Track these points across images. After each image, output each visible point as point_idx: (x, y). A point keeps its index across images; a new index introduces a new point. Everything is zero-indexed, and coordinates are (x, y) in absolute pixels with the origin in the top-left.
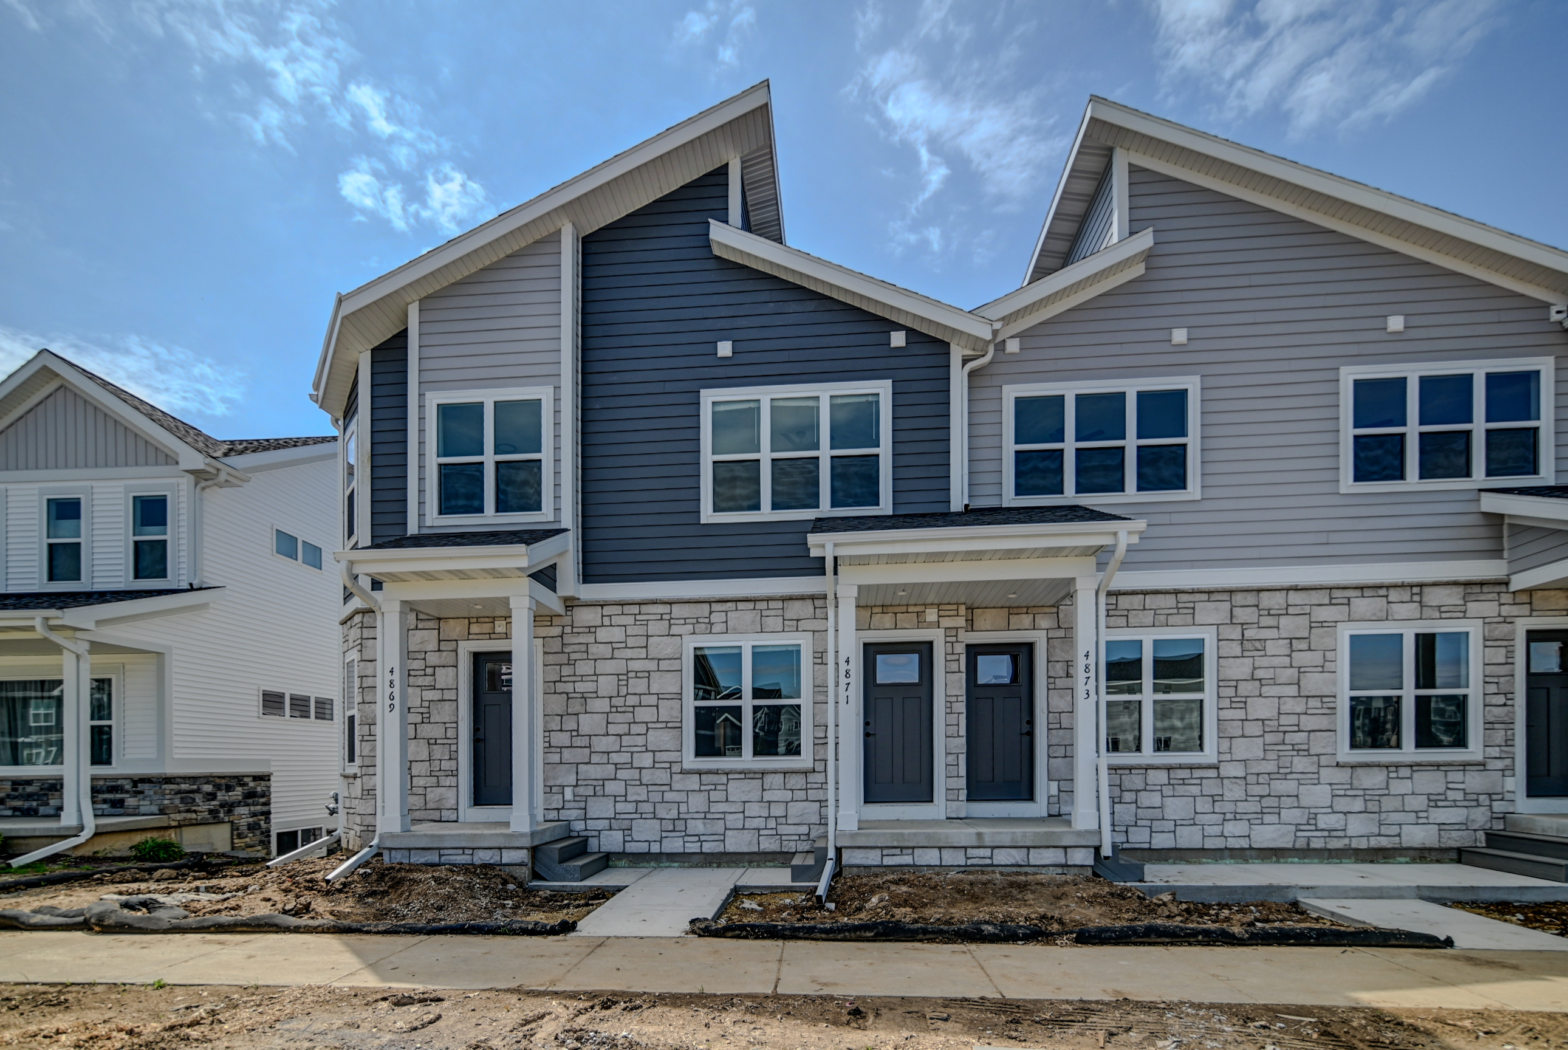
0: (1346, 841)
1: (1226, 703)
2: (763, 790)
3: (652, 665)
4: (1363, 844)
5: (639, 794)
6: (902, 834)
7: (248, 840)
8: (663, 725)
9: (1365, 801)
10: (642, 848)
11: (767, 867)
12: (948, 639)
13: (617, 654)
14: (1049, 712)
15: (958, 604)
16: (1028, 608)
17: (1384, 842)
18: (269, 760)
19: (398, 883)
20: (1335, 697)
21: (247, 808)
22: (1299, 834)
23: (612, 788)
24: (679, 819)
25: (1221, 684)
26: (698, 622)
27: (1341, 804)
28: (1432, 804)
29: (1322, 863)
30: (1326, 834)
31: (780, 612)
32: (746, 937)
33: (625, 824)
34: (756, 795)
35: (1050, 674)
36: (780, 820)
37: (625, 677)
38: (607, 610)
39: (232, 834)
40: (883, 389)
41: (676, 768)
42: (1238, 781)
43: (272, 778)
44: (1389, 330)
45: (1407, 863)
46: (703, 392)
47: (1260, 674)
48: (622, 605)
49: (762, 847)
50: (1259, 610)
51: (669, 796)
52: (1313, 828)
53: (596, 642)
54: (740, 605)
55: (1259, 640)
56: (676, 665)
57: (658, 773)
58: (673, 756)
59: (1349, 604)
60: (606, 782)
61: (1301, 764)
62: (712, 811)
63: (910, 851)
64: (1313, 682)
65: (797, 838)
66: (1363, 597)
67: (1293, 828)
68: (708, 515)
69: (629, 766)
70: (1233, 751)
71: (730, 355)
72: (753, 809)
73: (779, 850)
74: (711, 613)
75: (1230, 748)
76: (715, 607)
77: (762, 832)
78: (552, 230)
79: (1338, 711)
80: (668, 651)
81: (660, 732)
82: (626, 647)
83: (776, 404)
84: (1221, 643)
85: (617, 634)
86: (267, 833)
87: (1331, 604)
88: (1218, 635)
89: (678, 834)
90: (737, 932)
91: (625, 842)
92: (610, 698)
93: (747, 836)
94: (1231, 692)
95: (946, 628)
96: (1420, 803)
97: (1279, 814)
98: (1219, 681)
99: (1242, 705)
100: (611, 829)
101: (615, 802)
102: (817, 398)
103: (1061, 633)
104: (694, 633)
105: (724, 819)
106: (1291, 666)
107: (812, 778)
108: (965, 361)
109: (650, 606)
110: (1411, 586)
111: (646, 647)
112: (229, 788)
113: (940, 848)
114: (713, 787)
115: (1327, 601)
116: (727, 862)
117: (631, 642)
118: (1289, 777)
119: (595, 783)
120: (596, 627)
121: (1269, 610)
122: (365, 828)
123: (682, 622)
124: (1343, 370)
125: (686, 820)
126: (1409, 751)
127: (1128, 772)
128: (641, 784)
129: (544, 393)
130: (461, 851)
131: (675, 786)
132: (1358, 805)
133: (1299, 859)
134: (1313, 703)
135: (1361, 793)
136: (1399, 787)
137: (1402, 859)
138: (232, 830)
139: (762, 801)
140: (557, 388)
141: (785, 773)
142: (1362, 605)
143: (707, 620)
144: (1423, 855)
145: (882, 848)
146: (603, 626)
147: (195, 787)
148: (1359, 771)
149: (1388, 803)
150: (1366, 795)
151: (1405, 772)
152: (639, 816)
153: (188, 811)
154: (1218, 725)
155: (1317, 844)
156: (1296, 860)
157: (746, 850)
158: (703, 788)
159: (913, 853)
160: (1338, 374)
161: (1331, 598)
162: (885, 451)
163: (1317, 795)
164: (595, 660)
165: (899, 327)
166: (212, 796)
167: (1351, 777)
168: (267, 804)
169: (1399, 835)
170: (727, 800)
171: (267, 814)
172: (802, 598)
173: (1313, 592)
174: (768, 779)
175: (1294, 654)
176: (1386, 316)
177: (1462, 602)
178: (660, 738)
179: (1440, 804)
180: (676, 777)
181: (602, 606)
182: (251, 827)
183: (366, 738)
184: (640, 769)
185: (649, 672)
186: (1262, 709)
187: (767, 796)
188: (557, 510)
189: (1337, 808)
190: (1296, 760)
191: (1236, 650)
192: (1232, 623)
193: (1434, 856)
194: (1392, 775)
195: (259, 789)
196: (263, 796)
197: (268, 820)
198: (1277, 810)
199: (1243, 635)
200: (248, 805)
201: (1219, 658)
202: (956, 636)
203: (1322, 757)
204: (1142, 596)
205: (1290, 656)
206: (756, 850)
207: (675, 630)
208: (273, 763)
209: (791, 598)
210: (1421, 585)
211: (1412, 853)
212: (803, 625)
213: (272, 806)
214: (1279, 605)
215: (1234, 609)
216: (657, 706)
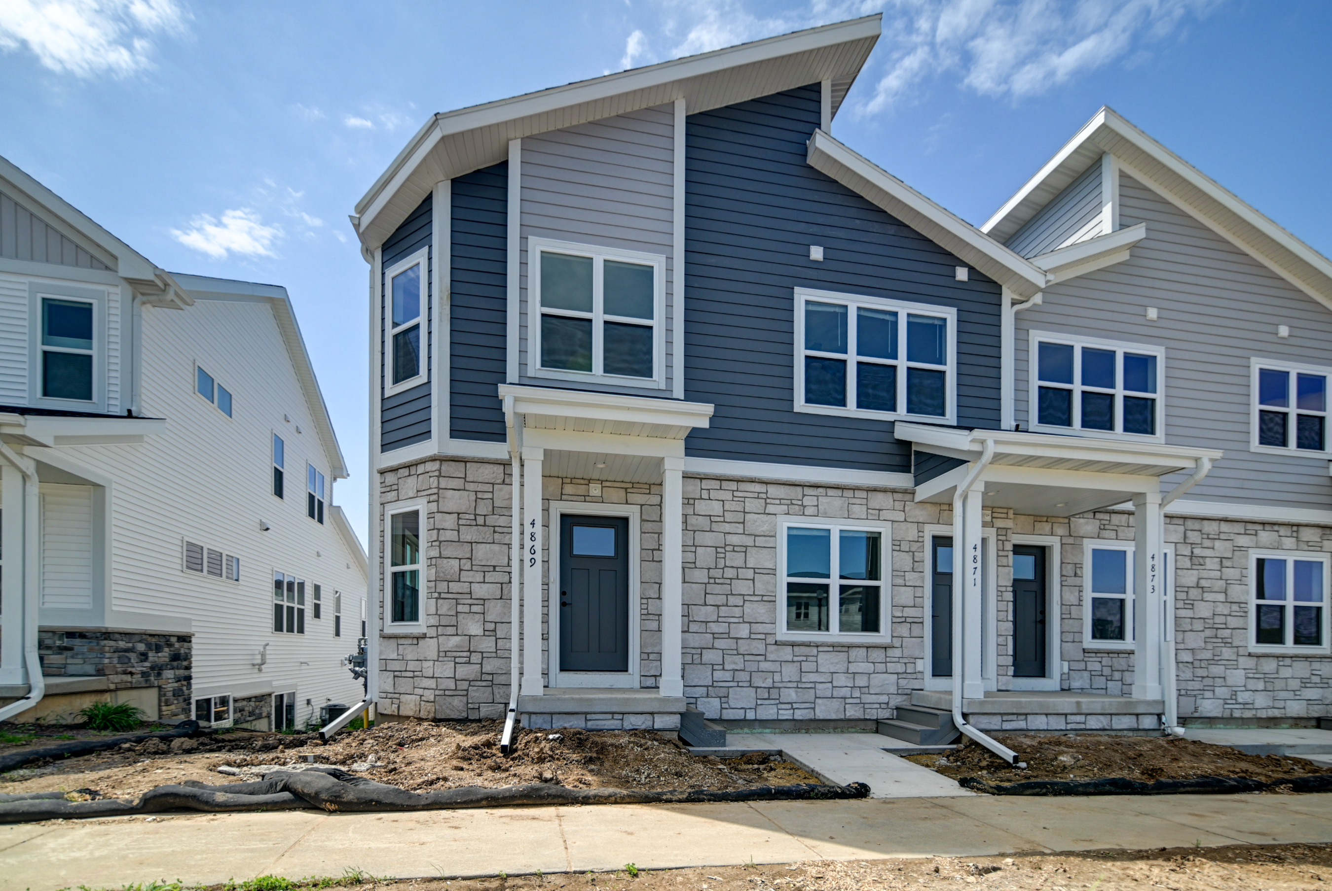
0: (1254, 712)
1: (1180, 604)
2: (849, 662)
3: (749, 541)
4: (1263, 714)
5: (735, 663)
6: (1020, 702)
7: (173, 707)
8: (759, 598)
9: (1265, 682)
10: (739, 715)
11: (849, 732)
12: (1000, 538)
13: (715, 527)
14: (1062, 604)
15: (1008, 508)
16: (1048, 517)
17: (1277, 713)
18: (190, 620)
19: (602, 748)
20: (1246, 603)
21: (172, 672)
22: (1226, 706)
23: (708, 656)
24: (773, 687)
25: (1178, 589)
26: (792, 504)
27: (1252, 685)
28: (1303, 685)
29: (1237, 728)
30: (1242, 706)
31: (864, 501)
32: (1045, 794)
33: (723, 692)
34: (842, 667)
35: (1064, 573)
36: (864, 690)
37: (723, 550)
38: (706, 484)
39: (160, 701)
40: (950, 314)
41: (770, 640)
42: (1188, 665)
43: (194, 640)
44: (1280, 335)
45: (1288, 728)
46: (797, 289)
47: (1203, 583)
48: (721, 480)
49: (848, 714)
50: (1202, 534)
51: (764, 666)
52: (1234, 702)
53: (694, 514)
54: (831, 492)
55: (1202, 557)
56: (770, 542)
57: (755, 643)
58: (767, 628)
59: (1256, 535)
60: (704, 651)
61: (1227, 653)
62: (803, 680)
63: (1024, 717)
64: (1236, 592)
65: (878, 706)
66: (1264, 530)
67: (1222, 702)
68: (800, 404)
69: (726, 636)
70: (1186, 641)
71: (821, 259)
72: (841, 680)
73: (862, 717)
74: (804, 495)
75: (1183, 640)
76: (808, 491)
77: (848, 701)
78: (666, 101)
79: (1249, 614)
80: (764, 528)
81: (756, 605)
82: (724, 522)
83: (863, 313)
84: (1178, 557)
85: (716, 508)
86: (187, 701)
87: (1246, 534)
88: (1176, 550)
89: (772, 702)
90: (1037, 790)
91: (722, 708)
92: (709, 569)
93: (836, 704)
94: (1183, 596)
95: (998, 528)
96: (1295, 684)
97: (1214, 691)
98: (1176, 587)
99: (1190, 606)
100: (707, 696)
101: (713, 670)
102: (895, 314)
103: (1071, 540)
104: (788, 514)
105: (815, 688)
106: (1221, 579)
107: (890, 652)
108: (1013, 304)
109: (749, 484)
110: (1293, 525)
111: (743, 523)
112: (158, 649)
113: (1047, 715)
114: (804, 659)
115: (1243, 532)
116: (814, 729)
117: (729, 517)
118: (1219, 663)
119: (694, 651)
120: (695, 499)
121: (1208, 534)
122: (441, 692)
123: (778, 502)
124: (1253, 360)
125: (779, 688)
126: (1289, 646)
127: (1116, 655)
128: (738, 654)
129: (657, 262)
130: (610, 716)
131: (770, 657)
132: (1261, 685)
133: (1224, 725)
134: (1235, 607)
135: (1262, 676)
136: (1286, 672)
137: (1285, 726)
138: (160, 696)
139: (847, 673)
140: (670, 259)
141: (867, 647)
142: (1265, 536)
143: (800, 503)
144: (1298, 722)
145: (1001, 714)
146: (701, 499)
147: (130, 645)
148: (1262, 659)
149: (1279, 684)
150: (1266, 678)
151: (1288, 661)
152: (735, 684)
153: (125, 673)
154: (1176, 621)
155: (1237, 714)
156: (1222, 726)
157: (834, 717)
158: (795, 659)
159: (1026, 719)
160: (1249, 363)
161: (1246, 530)
162: (950, 368)
163: (1237, 677)
164: (695, 531)
165: (964, 264)
166: (144, 656)
167: (1256, 665)
168: (188, 668)
169: (1284, 708)
170: (817, 671)
171: (189, 678)
172: (884, 490)
173: (1235, 524)
174: (854, 653)
175: (1223, 569)
176: (1277, 325)
177: (1319, 540)
178: (758, 611)
179: (1308, 685)
180: (770, 648)
181: (701, 479)
182: (177, 693)
183: (443, 595)
184: (737, 638)
185: (746, 547)
186: (1203, 610)
187: (853, 668)
188: (669, 379)
189: (1249, 687)
190: (1224, 650)
191: (1188, 564)
192: (1185, 543)
193: (1303, 723)
194: (1281, 663)
195: (182, 651)
196: (185, 660)
197: (189, 686)
198: (1212, 688)
199: (1192, 552)
200: (173, 669)
201: (1177, 569)
202: (1006, 535)
203: (1240, 648)
204: (1126, 516)
205: (1220, 571)
206: (842, 717)
207: (771, 509)
208: (194, 623)
209: (875, 490)
210: (1298, 525)
211: (1290, 721)
212: (885, 514)
213: (193, 670)
214: (1214, 530)
215: (1188, 532)
216: (753, 580)
